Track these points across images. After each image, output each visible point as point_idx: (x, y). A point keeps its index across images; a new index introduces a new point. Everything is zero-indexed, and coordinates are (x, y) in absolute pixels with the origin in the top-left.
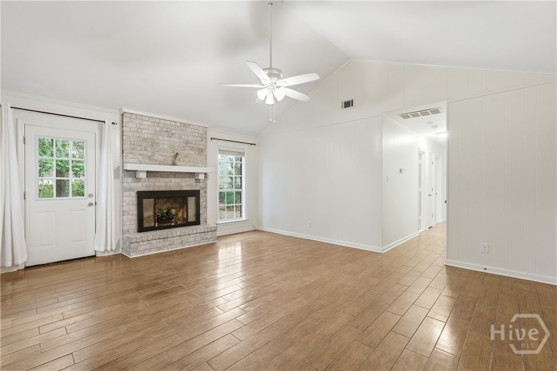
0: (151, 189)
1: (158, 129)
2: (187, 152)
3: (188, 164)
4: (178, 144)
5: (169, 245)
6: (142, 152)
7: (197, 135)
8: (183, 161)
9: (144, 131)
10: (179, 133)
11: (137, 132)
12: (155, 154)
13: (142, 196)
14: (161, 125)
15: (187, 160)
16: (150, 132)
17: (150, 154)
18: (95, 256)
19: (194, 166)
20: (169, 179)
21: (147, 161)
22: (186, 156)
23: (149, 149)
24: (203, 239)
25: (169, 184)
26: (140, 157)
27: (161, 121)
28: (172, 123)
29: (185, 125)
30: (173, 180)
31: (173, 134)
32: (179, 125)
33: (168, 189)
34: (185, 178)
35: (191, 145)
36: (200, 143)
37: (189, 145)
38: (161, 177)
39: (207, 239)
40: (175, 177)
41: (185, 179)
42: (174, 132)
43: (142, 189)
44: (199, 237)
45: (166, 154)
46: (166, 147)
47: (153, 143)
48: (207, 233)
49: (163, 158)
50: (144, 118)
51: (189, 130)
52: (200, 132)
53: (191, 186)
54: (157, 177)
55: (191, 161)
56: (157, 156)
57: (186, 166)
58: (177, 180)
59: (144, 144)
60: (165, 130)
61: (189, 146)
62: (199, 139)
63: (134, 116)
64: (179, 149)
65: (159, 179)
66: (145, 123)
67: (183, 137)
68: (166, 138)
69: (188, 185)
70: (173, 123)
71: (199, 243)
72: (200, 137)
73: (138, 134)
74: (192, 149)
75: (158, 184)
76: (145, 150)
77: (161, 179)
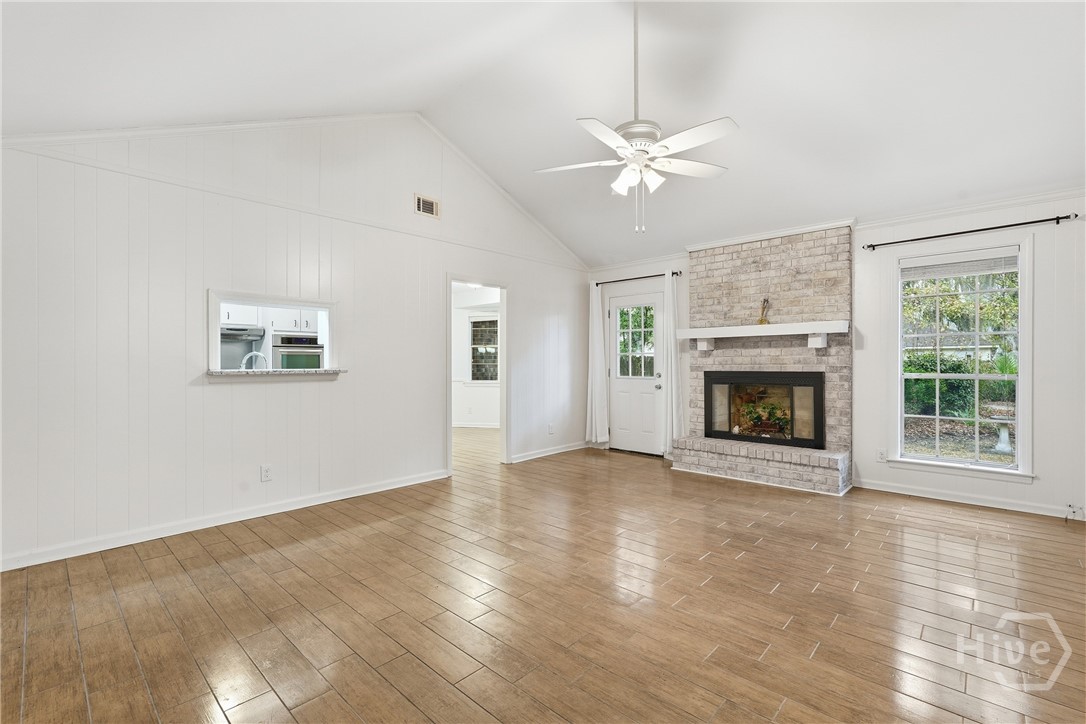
0: (727, 368)
1: (739, 263)
2: (796, 293)
3: (799, 317)
4: (776, 281)
5: (729, 468)
6: (714, 308)
7: (820, 250)
8: (788, 313)
9: (716, 273)
10: (778, 258)
11: (708, 277)
12: (732, 307)
13: (712, 379)
14: (744, 254)
15: (796, 309)
16: (725, 271)
17: (726, 309)
18: (662, 456)
19: (813, 320)
20: (758, 351)
21: (721, 322)
22: (795, 302)
23: (725, 300)
24: (800, 478)
25: (757, 360)
26: (711, 316)
27: (745, 247)
28: (765, 244)
29: (790, 239)
30: (766, 351)
31: (765, 264)
32: (778, 243)
33: (756, 369)
34: (791, 346)
35: (805, 277)
36: (829, 266)
37: (799, 277)
38: (744, 346)
39: (810, 481)
40: (770, 346)
41: (792, 349)
42: (768, 259)
43: (714, 369)
44: (790, 472)
45: (752, 304)
46: (752, 291)
47: (730, 289)
48: (810, 469)
49: (748, 312)
50: (717, 251)
51: (800, 245)
52: (829, 241)
53: (806, 362)
54: (737, 347)
55: (806, 309)
56: (738, 312)
57: (793, 321)
58: (774, 352)
59: (718, 293)
60: (750, 260)
61: (800, 280)
62: (830, 258)
63: (702, 254)
64: (779, 289)
65: (738, 350)
66: (718, 258)
67: (788, 264)
68: (754, 275)
69: (799, 362)
70: (767, 242)
71: (791, 484)
72: (830, 254)
73: (708, 280)
74: (808, 284)
75: (739, 360)
76: (719, 303)
77: (744, 351)
